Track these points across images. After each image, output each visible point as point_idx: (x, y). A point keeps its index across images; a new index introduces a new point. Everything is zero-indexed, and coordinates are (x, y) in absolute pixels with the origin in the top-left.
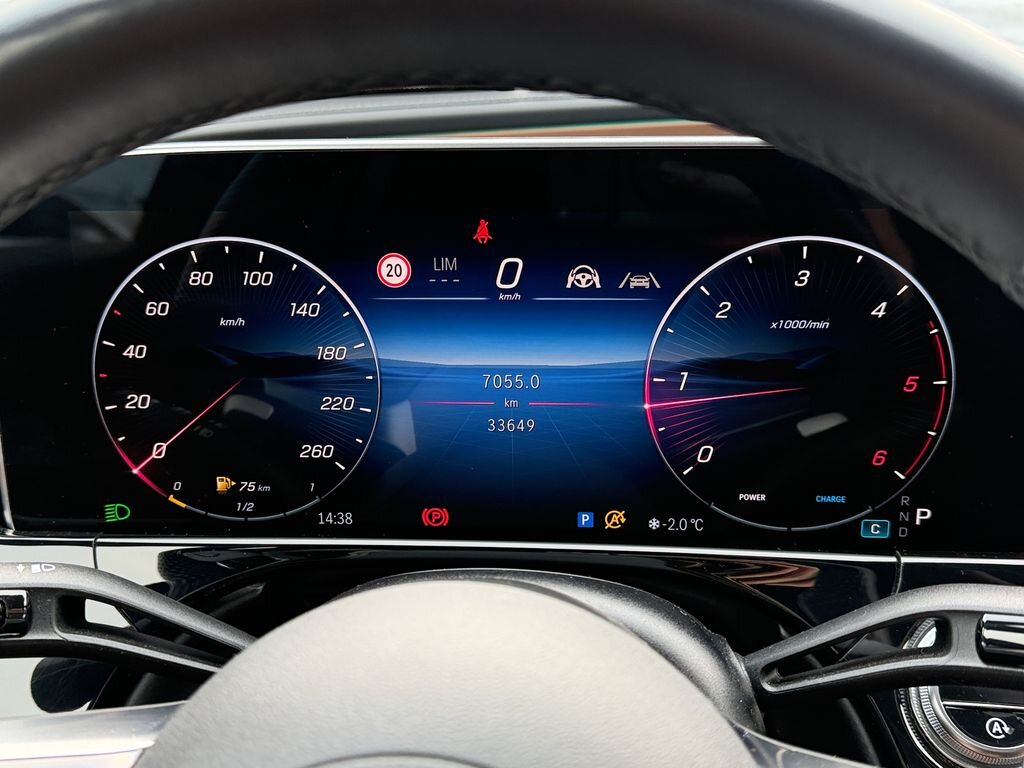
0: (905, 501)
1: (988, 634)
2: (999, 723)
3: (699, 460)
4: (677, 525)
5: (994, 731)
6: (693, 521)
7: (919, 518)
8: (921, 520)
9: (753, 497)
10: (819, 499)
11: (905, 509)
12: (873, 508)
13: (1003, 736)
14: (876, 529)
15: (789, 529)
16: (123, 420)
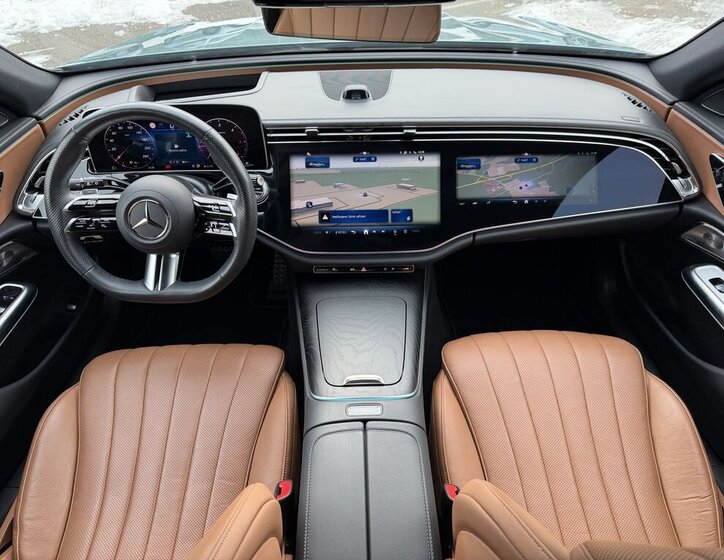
16: (112, 152)
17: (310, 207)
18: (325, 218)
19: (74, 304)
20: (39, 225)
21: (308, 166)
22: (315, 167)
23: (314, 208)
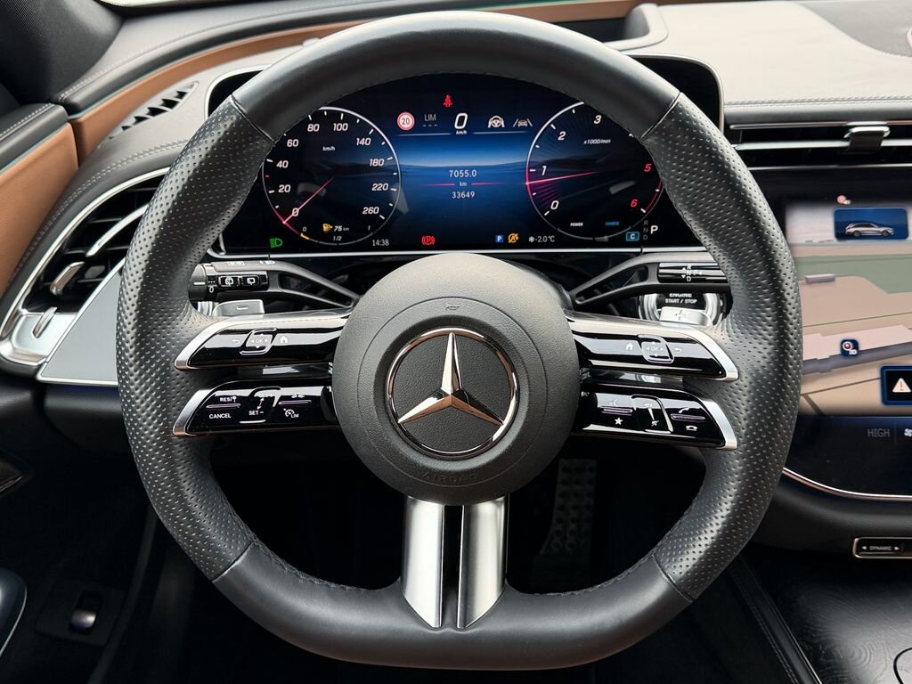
0: (646, 223)
1: (661, 271)
3: (552, 208)
4: (542, 239)
6: (549, 237)
7: (652, 230)
9: (577, 225)
11: (646, 226)
12: (631, 226)
14: (633, 236)
15: (594, 239)
16: (278, 198)
17: (850, 355)
18: (901, 387)
19: (90, 610)
20: (52, 402)
21: (841, 235)
22: (861, 237)
23: (863, 357)
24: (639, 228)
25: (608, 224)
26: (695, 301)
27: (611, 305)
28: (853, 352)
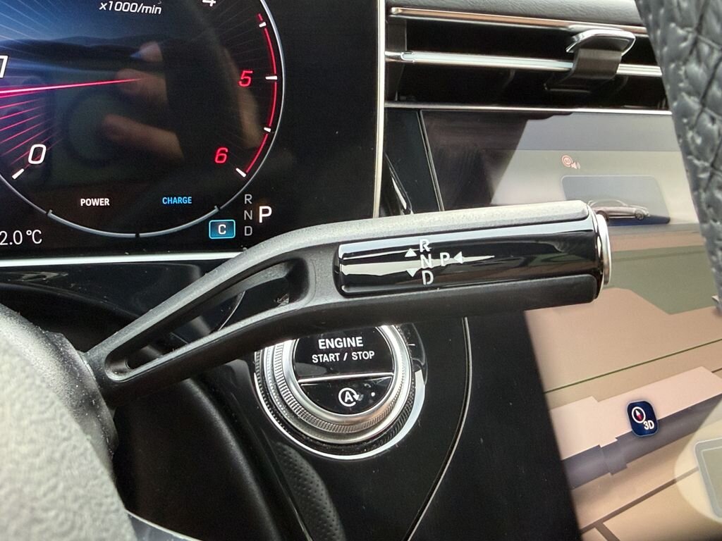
0: (248, 199)
1: (347, 270)
2: (350, 392)
3: (30, 161)
4: (10, 239)
5: (346, 401)
6: (29, 233)
7: (261, 215)
8: (263, 217)
9: (95, 202)
10: (165, 201)
11: (248, 207)
12: (219, 208)
13: (354, 403)
14: (223, 229)
15: (137, 236)
23: (665, 432)
24: (235, 211)
25: (167, 201)
26: (371, 354)
27: (189, 382)
28: (649, 425)
